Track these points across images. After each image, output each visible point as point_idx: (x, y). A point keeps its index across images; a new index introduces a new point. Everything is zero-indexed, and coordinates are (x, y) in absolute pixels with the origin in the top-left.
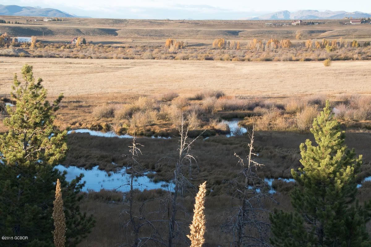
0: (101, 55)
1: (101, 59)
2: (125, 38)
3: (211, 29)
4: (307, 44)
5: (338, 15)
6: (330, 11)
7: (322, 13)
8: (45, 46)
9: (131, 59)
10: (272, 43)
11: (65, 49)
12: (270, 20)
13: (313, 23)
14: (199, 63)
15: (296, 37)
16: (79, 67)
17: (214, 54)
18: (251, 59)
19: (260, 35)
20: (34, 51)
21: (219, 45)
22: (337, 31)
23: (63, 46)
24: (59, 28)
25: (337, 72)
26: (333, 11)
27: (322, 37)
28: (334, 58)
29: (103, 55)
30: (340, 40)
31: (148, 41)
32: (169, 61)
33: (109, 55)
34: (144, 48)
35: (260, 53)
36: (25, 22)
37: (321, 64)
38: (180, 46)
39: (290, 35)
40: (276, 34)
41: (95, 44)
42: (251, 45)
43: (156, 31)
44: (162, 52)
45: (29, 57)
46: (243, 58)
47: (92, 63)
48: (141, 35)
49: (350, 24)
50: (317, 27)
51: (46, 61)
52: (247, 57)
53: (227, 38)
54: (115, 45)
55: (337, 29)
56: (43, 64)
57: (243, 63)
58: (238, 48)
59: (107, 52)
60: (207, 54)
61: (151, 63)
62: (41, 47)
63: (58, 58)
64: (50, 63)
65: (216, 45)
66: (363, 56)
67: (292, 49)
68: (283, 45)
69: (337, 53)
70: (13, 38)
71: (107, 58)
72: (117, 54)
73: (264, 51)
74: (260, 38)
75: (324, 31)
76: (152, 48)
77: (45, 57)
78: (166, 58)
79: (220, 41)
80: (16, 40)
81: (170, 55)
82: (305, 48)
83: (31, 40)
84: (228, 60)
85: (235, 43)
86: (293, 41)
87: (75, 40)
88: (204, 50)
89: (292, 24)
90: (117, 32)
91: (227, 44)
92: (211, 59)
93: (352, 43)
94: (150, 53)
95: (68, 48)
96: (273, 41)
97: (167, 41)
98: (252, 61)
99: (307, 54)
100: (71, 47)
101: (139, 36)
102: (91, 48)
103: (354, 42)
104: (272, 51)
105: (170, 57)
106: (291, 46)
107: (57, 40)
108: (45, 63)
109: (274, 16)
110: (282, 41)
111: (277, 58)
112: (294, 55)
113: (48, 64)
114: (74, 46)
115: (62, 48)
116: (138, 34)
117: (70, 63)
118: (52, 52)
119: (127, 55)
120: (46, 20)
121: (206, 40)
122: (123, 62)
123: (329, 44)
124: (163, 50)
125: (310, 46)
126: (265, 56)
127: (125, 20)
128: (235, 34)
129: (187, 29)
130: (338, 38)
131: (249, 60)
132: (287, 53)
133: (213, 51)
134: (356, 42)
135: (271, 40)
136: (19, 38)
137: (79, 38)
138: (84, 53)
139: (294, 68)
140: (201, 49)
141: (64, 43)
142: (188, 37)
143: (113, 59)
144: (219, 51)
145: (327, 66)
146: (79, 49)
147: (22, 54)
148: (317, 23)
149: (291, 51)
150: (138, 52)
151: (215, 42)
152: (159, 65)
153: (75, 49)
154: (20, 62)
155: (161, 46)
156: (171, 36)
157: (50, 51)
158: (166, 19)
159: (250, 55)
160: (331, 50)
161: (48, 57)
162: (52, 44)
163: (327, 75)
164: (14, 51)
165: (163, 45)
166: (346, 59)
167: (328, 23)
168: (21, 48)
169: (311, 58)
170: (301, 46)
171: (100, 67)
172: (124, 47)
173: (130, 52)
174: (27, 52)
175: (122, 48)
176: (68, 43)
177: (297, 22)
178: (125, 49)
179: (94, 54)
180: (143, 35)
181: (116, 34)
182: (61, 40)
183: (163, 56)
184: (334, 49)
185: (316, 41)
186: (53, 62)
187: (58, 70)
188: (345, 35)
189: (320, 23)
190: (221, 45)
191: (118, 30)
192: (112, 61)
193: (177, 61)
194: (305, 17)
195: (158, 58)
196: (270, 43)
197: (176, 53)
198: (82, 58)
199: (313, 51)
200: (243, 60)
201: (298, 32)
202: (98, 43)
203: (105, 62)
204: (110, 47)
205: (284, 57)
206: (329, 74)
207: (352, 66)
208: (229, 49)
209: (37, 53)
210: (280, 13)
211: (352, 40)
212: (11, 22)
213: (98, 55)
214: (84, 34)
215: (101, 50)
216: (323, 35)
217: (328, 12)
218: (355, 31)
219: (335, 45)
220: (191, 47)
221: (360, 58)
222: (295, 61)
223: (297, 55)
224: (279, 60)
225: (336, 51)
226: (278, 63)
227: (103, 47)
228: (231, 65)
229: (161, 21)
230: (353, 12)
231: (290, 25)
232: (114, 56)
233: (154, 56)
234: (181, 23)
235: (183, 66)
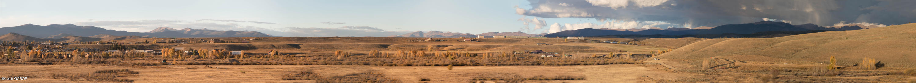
0: (288, 63)
1: (288, 65)
2: (306, 50)
3: (368, 44)
4: (436, 55)
5: (456, 36)
6: (450, 32)
7: (445, 33)
8: (250, 57)
9: (310, 65)
10: (412, 54)
11: (263, 59)
12: (410, 38)
13: (439, 40)
14: (359, 67)
15: (428, 49)
16: (273, 71)
17: (370, 61)
18: (397, 64)
19: (403, 48)
20: (242, 60)
21: (374, 55)
22: (455, 46)
23: (262, 57)
24: (260, 44)
25: (457, 74)
26: (453, 32)
27: (445, 50)
28: (454, 64)
29: (290, 62)
30: (458, 52)
31: (322, 52)
32: (338, 66)
33: (294, 62)
34: (319, 57)
35: (403, 60)
36: (238, 41)
37: (446, 69)
38: (345, 55)
39: (424, 48)
40: (415, 47)
41: (284, 54)
42: (397, 55)
43: (328, 45)
44: (332, 59)
45: (239, 64)
46: (391, 64)
47: (282, 68)
48: (318, 48)
49: (464, 41)
50: (443, 43)
51: (250, 67)
52: (394, 63)
53: (379, 49)
54: (298, 55)
55: (456, 45)
56: (248, 69)
57: (391, 67)
58: (387, 57)
59: (293, 60)
60: (365, 61)
61: (324, 68)
62: (247, 58)
63: (258, 64)
64: (253, 68)
65: (371, 54)
66: (473, 63)
67: (426, 58)
68: (420, 54)
69: (457, 60)
70: (229, 52)
71: (292, 65)
72: (300, 62)
73: (406, 59)
74: (403, 50)
75: (447, 46)
76: (325, 57)
77: (250, 64)
78: (335, 64)
79: (374, 52)
80: (231, 53)
81: (338, 62)
82: (435, 57)
83: (241, 53)
84: (380, 65)
85: (385, 53)
86: (426, 52)
87: (271, 52)
88: (363, 58)
89: (425, 40)
90: (300, 46)
91: (380, 54)
92: (368, 64)
93: (466, 54)
94: (323, 60)
95: (265, 58)
96: (412, 52)
97: (336, 52)
98: (397, 66)
99: (436, 61)
100: (268, 57)
101: (316, 49)
102: (282, 57)
103: (467, 54)
104: (412, 59)
105: (338, 63)
106: (425, 55)
107: (258, 52)
108: (250, 68)
109: (412, 35)
110: (418, 52)
111: (415, 64)
112: (428, 62)
113: (252, 69)
114: (270, 56)
115: (261, 58)
116: (315, 47)
117: (267, 68)
118: (255, 61)
119: (307, 62)
120: (251, 39)
121: (364, 51)
122: (304, 67)
123: (451, 54)
124: (333, 58)
125: (438, 56)
126: (407, 62)
127: (306, 38)
128: (385, 47)
129: (350, 43)
130: (456, 51)
131: (395, 65)
132: (423, 60)
133: (369, 58)
134: (468, 53)
135: (411, 52)
136: (233, 52)
137: (273, 50)
138: (276, 61)
139: (427, 71)
140: (361, 57)
141: (263, 54)
142: (351, 49)
143: (297, 65)
144: (373, 58)
145: (450, 69)
146: (273, 58)
147: (235, 62)
148: (442, 40)
149: (425, 59)
150: (315, 60)
151: (371, 52)
152: (330, 69)
153: (270, 58)
154: (234, 68)
155: (331, 56)
156: (339, 48)
157: (253, 61)
158: (335, 36)
159: (397, 62)
160: (452, 59)
161: (252, 64)
162: (255, 55)
163: (450, 76)
164: (230, 61)
165: (333, 54)
166: (463, 65)
167: (450, 40)
168: (234, 58)
169: (439, 64)
170: (432, 56)
171: (287, 71)
172: (305, 57)
173: (309, 59)
174: (238, 61)
175: (303, 57)
176: (266, 54)
177: (429, 39)
178: (306, 58)
179: (283, 61)
180: (319, 48)
181: (299, 48)
182: (261, 52)
183: (333, 63)
184: (454, 58)
185: (442, 52)
186: (255, 67)
187: (258, 73)
188: (462, 49)
189: (445, 40)
190: (375, 54)
191: (301, 45)
192: (296, 66)
193: (344, 66)
194: (434, 36)
195: (330, 64)
196: (410, 53)
197: (342, 60)
198: (275, 65)
199: (440, 59)
200: (391, 65)
201: (430, 46)
202: (286, 54)
203: (291, 67)
204: (295, 56)
205: (420, 63)
206: (451, 75)
207: (466, 70)
208: (381, 57)
209: (245, 62)
210: (417, 33)
211: (466, 52)
212: (228, 42)
213: (287, 62)
214: (277, 48)
215: (288, 58)
216: (446, 48)
217: (449, 33)
218: (467, 46)
219: (455, 55)
220: (354, 56)
221: (471, 64)
222: (428, 66)
223: (429, 62)
224: (417, 65)
225: (456, 60)
226: (416, 67)
227: (290, 56)
228: (382, 68)
229: (332, 38)
230: (465, 34)
231: (424, 41)
232: (298, 63)
233: (327, 62)
234: (346, 39)
235: (348, 69)
